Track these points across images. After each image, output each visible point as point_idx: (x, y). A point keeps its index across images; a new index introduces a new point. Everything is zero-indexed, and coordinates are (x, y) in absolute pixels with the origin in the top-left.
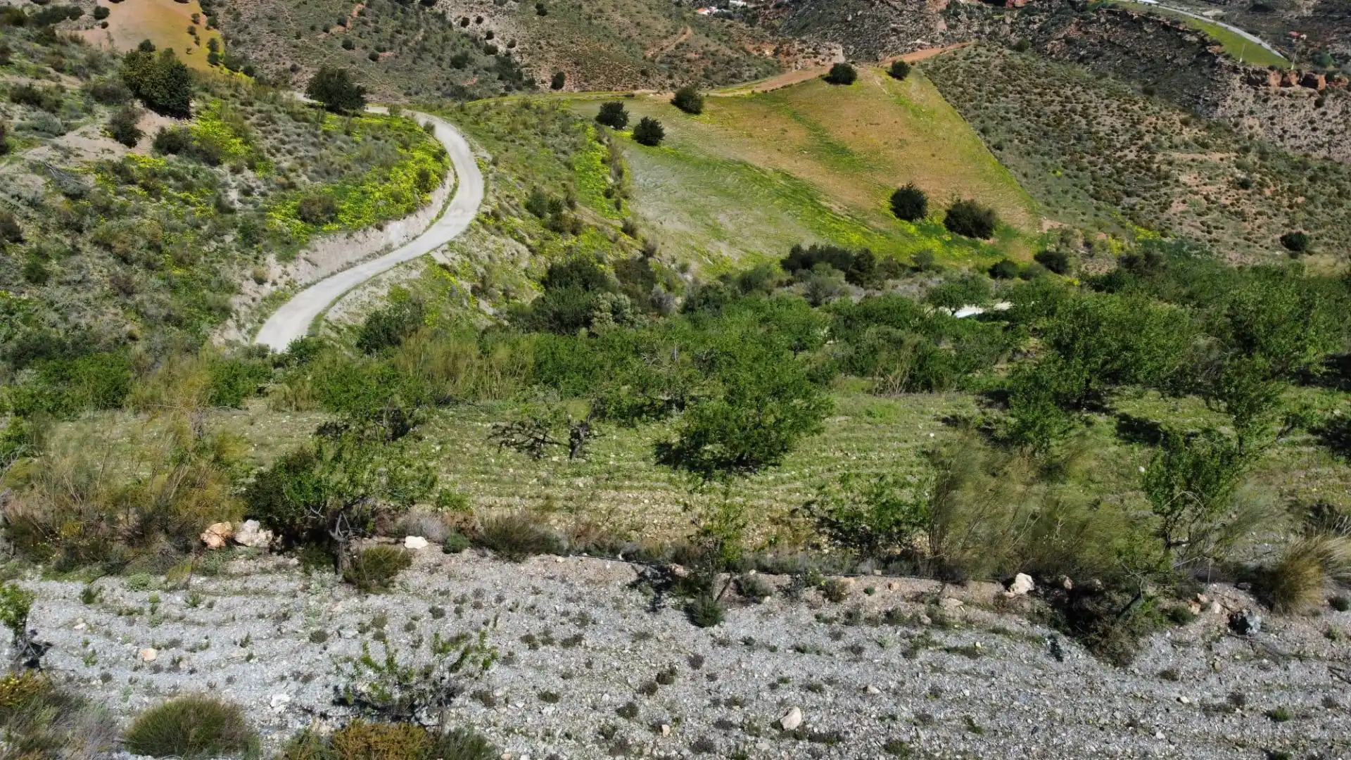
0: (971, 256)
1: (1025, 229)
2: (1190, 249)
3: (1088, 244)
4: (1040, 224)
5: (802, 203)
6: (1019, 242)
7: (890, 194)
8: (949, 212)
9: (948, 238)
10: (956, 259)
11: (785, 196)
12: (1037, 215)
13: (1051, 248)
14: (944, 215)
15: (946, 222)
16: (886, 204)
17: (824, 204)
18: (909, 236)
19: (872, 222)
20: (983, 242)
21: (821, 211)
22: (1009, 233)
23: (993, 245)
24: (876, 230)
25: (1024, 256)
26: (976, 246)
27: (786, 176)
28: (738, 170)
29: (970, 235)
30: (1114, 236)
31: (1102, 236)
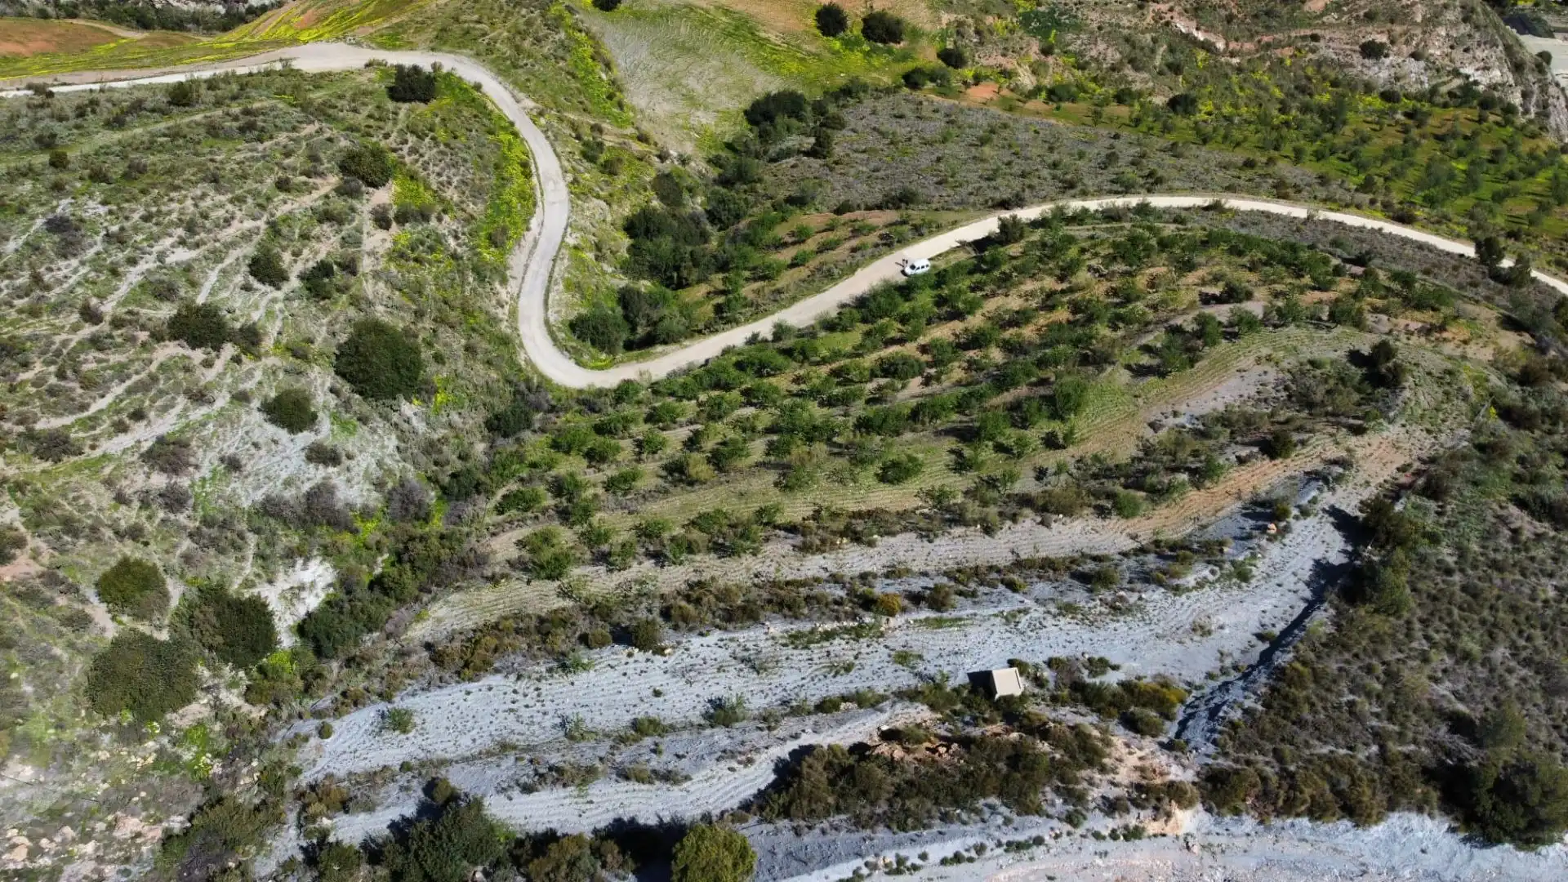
0: (888, 64)
1: (928, 27)
2: (1061, 14)
3: (978, 32)
4: (939, 19)
5: (745, 39)
6: (924, 42)
7: (814, 11)
8: (865, 20)
9: (866, 48)
10: (877, 69)
11: (730, 35)
12: (936, 10)
13: (950, 45)
14: (861, 25)
15: (864, 31)
16: (811, 21)
17: (763, 35)
18: (835, 53)
19: (805, 46)
20: (896, 47)
21: (762, 43)
22: (916, 34)
23: (902, 49)
24: (809, 54)
25: (927, 57)
26: (890, 52)
27: (727, 12)
28: (686, 15)
29: (884, 42)
30: (999, 17)
31: (989, 20)
